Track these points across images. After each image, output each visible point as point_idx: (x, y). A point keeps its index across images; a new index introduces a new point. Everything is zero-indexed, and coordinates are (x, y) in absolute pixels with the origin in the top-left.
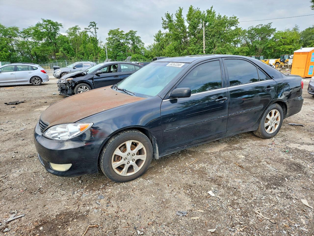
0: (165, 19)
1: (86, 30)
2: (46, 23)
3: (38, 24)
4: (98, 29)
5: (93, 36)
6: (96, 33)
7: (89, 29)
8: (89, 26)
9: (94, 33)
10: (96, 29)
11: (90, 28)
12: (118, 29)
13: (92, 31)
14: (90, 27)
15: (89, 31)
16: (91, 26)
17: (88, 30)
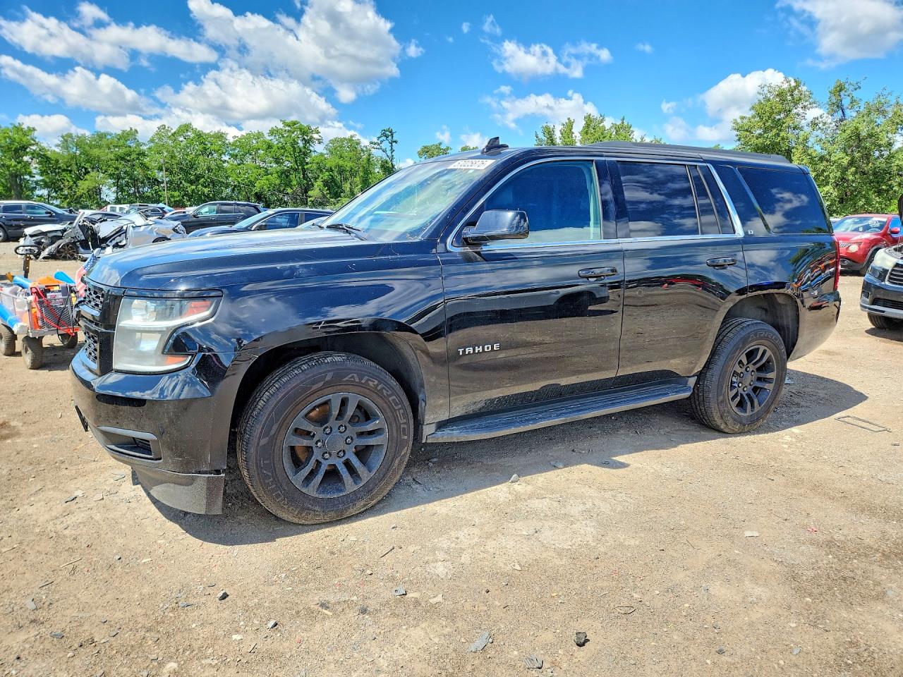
0: (541, 136)
1: (373, 145)
2: (287, 128)
3: (274, 130)
4: (396, 142)
5: (385, 157)
6: (392, 151)
7: (379, 144)
8: (379, 138)
9: (389, 153)
10: (394, 144)
11: (382, 142)
12: (440, 144)
13: (383, 147)
14: (381, 139)
15: (379, 147)
16: (384, 138)
17: (375, 146)
